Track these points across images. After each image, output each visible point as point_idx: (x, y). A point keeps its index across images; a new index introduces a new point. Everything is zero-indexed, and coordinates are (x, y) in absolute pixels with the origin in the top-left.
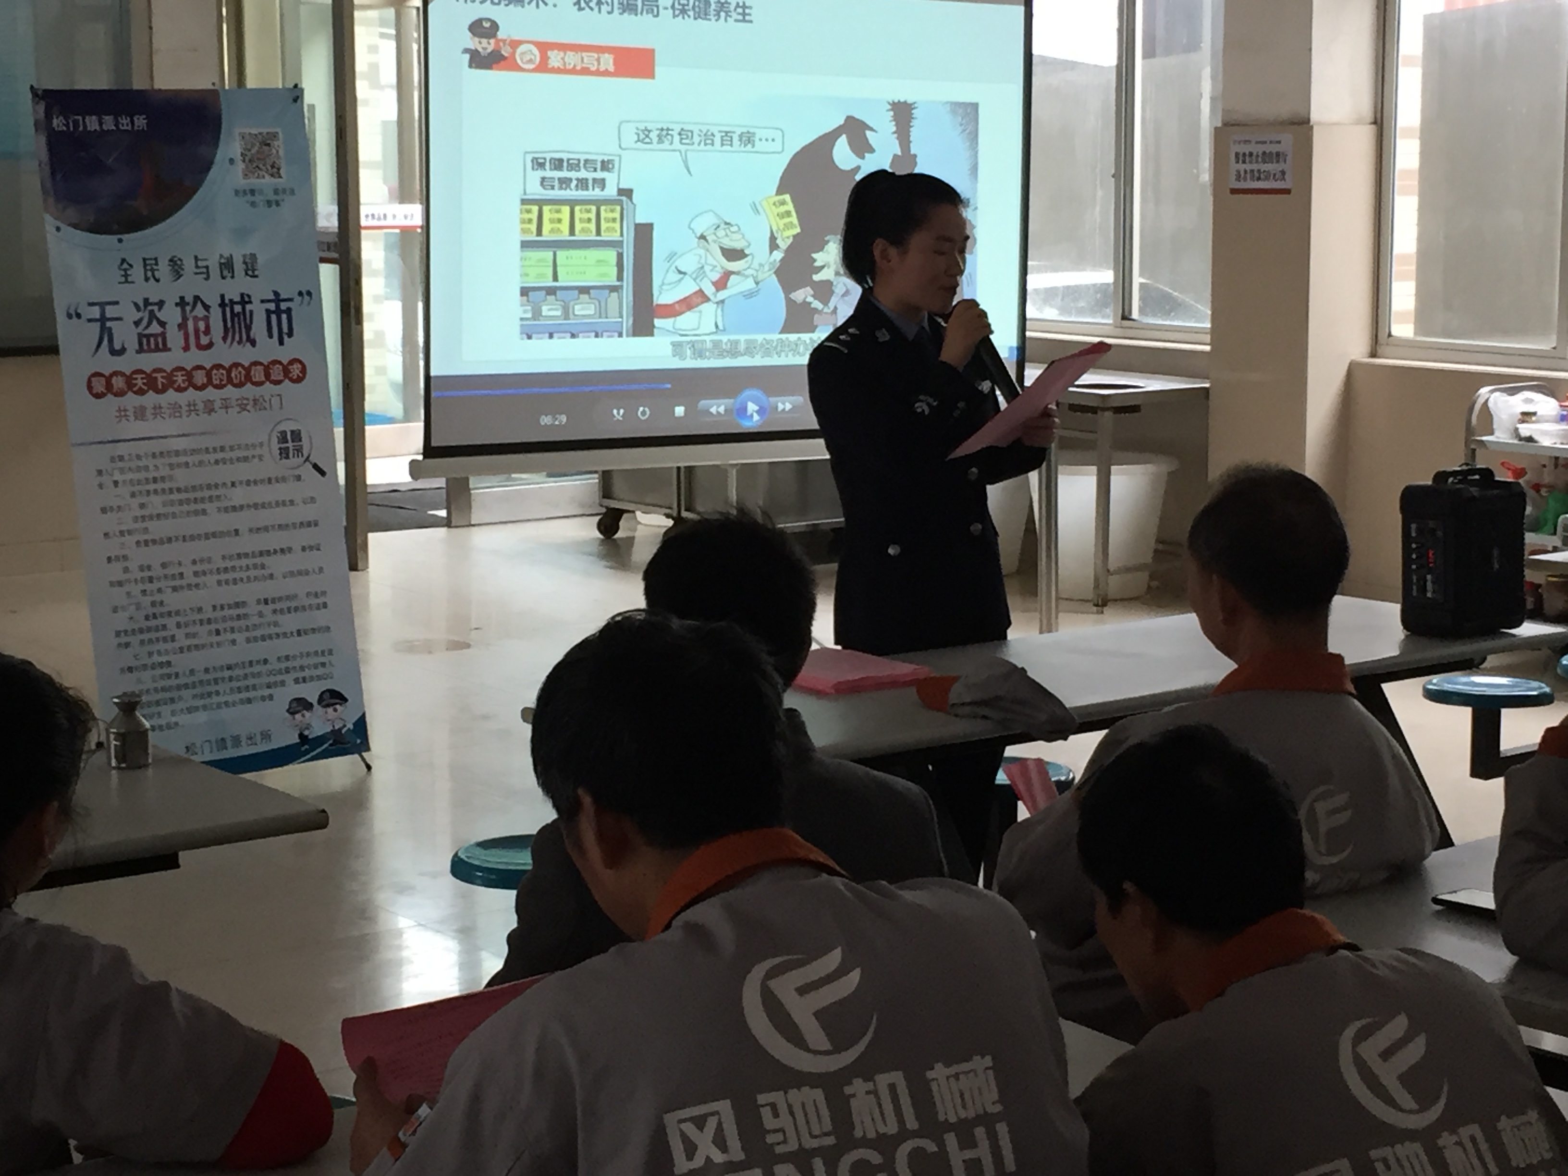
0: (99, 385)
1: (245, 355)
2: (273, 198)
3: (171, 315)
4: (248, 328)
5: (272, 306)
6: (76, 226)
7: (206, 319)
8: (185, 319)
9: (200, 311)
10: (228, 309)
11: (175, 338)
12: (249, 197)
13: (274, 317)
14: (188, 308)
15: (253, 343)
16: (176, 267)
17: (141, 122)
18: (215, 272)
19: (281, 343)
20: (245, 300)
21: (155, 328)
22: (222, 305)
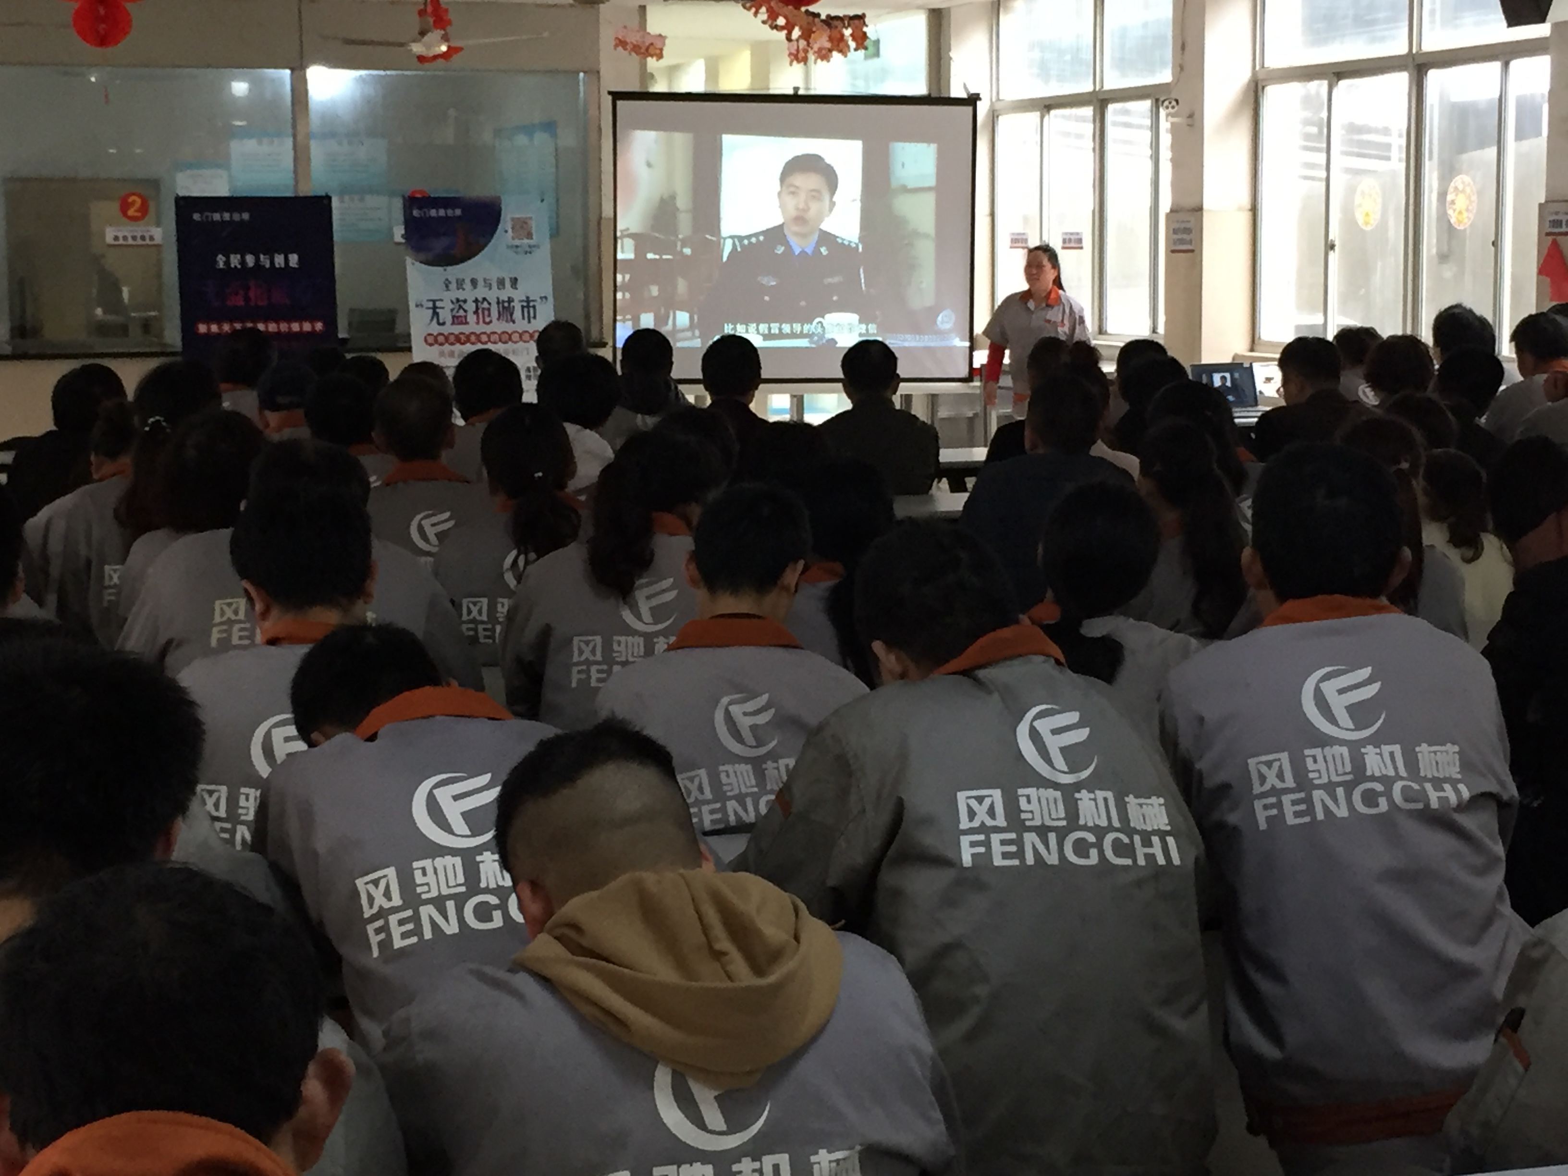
0: (431, 340)
1: (509, 327)
2: (528, 250)
3: (471, 307)
4: (511, 315)
5: (525, 304)
6: (421, 262)
7: (489, 310)
8: (477, 308)
9: (486, 305)
10: (501, 305)
11: (471, 318)
12: (515, 249)
13: (526, 310)
14: (479, 304)
15: (514, 322)
16: (474, 282)
17: (458, 212)
18: (495, 286)
19: (529, 322)
20: (510, 300)
21: (462, 313)
22: (498, 303)
